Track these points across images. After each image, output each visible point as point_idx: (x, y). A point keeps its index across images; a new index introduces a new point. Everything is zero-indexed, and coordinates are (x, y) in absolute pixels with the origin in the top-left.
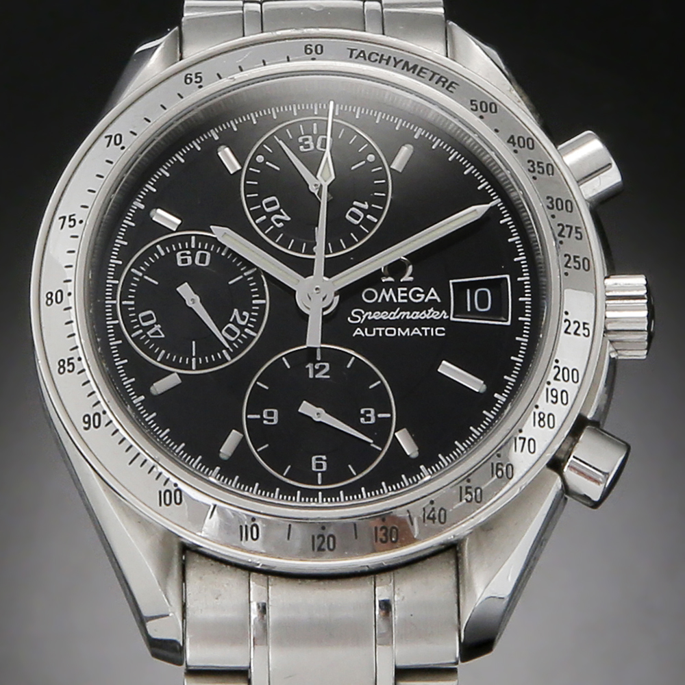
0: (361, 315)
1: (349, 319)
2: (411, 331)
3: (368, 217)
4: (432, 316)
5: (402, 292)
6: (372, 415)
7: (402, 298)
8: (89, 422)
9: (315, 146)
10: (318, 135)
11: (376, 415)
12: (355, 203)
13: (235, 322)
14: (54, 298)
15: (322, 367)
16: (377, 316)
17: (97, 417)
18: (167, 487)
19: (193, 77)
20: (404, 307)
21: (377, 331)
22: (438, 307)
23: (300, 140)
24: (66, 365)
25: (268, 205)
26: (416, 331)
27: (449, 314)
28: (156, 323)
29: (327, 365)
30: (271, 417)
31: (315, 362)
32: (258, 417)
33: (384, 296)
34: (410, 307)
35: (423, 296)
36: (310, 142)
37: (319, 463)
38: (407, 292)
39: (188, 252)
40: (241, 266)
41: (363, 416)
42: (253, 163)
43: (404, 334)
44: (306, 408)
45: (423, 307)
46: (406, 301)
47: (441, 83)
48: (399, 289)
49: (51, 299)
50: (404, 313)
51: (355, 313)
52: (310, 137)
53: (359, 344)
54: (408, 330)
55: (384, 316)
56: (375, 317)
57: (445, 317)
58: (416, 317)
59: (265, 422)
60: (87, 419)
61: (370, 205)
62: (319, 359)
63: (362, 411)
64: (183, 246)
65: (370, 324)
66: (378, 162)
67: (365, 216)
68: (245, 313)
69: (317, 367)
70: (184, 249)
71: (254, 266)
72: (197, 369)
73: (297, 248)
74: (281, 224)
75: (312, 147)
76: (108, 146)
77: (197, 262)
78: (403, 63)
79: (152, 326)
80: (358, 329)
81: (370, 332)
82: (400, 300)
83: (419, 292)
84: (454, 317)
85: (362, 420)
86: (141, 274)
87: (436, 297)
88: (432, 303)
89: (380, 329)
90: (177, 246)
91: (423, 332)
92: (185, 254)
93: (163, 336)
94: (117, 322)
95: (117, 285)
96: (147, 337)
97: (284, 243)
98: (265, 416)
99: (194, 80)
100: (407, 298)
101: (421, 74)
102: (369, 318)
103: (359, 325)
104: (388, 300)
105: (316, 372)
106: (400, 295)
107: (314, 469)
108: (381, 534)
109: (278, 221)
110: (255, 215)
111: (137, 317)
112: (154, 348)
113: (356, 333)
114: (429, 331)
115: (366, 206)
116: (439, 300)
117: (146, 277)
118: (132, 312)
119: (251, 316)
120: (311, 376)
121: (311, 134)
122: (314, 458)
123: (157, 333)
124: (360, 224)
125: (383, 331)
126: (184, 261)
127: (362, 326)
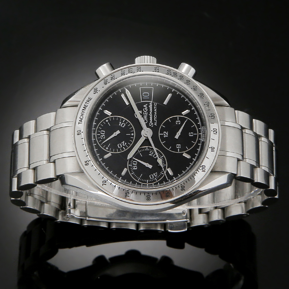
0: (151, 123)
1: (152, 126)
2: (155, 111)
3: (123, 122)
4: (151, 106)
5: (144, 113)
6: (178, 121)
7: (146, 113)
8: (183, 189)
9: (103, 135)
10: (101, 134)
11: (178, 120)
12: (119, 125)
13: (153, 155)
14: (148, 198)
15: (165, 133)
16: (151, 119)
17: (182, 187)
18: (201, 169)
19: (86, 163)
20: (149, 113)
21: (155, 120)
22: (149, 104)
23: (102, 138)
24: (167, 195)
25: (120, 146)
26: (155, 110)
27: (151, 102)
28: (153, 174)
29: (164, 132)
30: (178, 146)
31: (163, 135)
32: (179, 149)
33: (146, 118)
34: (149, 112)
35: (146, 108)
36: (102, 136)
37: (191, 134)
38: (145, 112)
39: (133, 166)
40: (137, 153)
41: (178, 123)
42: (108, 150)
43: (156, 113)
44: (177, 137)
45: (149, 109)
46: (147, 113)
47: (89, 101)
48: (144, 114)
49: (148, 199)
50: (150, 113)
51: (150, 125)
52: (101, 136)
53: (159, 124)
54: (155, 112)
55: (151, 118)
56: (151, 120)
57: (151, 103)
58: (151, 110)
59: (180, 147)
60: (182, 190)
61: (120, 121)
62: (163, 134)
63: (177, 124)
64: (131, 168)
65: (153, 121)
66: (108, 119)
67: (123, 123)
68: (150, 152)
69: (165, 135)
70: (132, 167)
71: (137, 150)
72: (166, 164)
73: (132, 139)
74: (125, 143)
75: (104, 135)
76: (106, 185)
77: (136, 164)
78: (83, 111)
79: (154, 176)
80: (155, 124)
81: (155, 121)
82: (147, 114)
83: (144, 109)
84: (151, 101)
85: (179, 124)
86: (139, 178)
87: (146, 105)
88: (148, 106)
89: (155, 119)
90: (132, 169)
91: (155, 109)
92: (134, 167)
93: (157, 173)
94: (153, 184)
95: (143, 184)
96: (157, 177)
97: (131, 143)
98: (178, 147)
99: (87, 163)
100: (146, 112)
101: (86, 106)
102: (152, 121)
103: (154, 124)
104: (147, 117)
105: (166, 135)
106: (145, 114)
107: (192, 136)
108: (213, 118)
109: (124, 144)
110: (123, 150)
111: (151, 179)
112: (160, 175)
113: (156, 125)
114: (155, 107)
115: (120, 122)
116: (147, 104)
117: (140, 177)
118: (150, 181)
119: (151, 151)
120: (167, 136)
121: (100, 136)
122: (190, 136)
123: (156, 174)
124: (125, 124)
125: (155, 118)
126: (136, 167)
127: (154, 123)
